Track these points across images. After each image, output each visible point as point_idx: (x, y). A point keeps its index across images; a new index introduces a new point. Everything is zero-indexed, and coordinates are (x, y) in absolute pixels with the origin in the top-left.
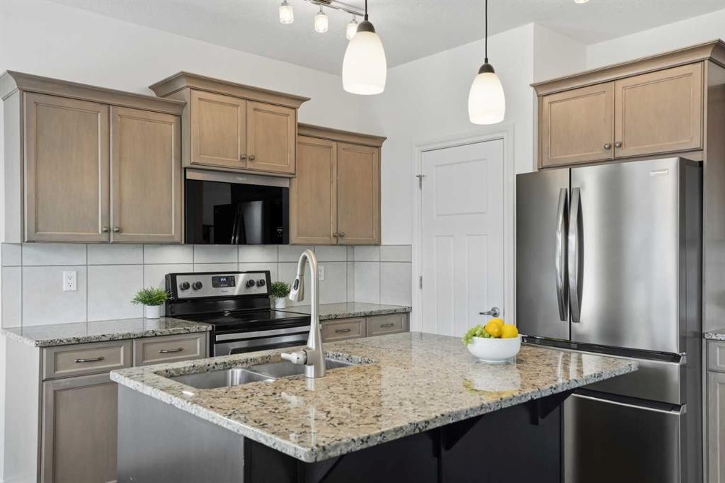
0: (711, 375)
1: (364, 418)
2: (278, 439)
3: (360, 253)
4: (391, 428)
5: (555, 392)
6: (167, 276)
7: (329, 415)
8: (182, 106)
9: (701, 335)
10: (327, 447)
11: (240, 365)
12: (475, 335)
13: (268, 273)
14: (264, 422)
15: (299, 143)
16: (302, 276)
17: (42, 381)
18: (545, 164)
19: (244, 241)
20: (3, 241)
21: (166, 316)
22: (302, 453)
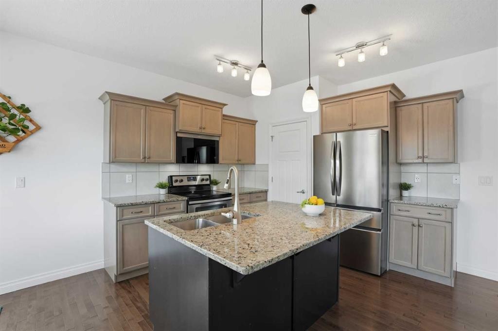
0: (392, 217)
1: (267, 247)
2: (227, 261)
3: (246, 168)
4: (282, 254)
5: (346, 230)
6: (168, 177)
7: (250, 246)
8: (176, 106)
9: (388, 201)
10: (254, 267)
11: (201, 217)
12: (306, 204)
13: (210, 175)
14: (219, 250)
15: (224, 122)
16: (230, 178)
17: (117, 221)
18: (324, 132)
19: (199, 162)
20: (103, 162)
21: (168, 193)
22: (241, 270)
